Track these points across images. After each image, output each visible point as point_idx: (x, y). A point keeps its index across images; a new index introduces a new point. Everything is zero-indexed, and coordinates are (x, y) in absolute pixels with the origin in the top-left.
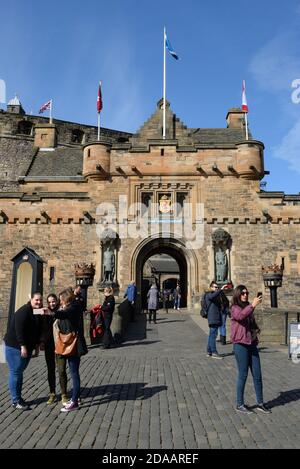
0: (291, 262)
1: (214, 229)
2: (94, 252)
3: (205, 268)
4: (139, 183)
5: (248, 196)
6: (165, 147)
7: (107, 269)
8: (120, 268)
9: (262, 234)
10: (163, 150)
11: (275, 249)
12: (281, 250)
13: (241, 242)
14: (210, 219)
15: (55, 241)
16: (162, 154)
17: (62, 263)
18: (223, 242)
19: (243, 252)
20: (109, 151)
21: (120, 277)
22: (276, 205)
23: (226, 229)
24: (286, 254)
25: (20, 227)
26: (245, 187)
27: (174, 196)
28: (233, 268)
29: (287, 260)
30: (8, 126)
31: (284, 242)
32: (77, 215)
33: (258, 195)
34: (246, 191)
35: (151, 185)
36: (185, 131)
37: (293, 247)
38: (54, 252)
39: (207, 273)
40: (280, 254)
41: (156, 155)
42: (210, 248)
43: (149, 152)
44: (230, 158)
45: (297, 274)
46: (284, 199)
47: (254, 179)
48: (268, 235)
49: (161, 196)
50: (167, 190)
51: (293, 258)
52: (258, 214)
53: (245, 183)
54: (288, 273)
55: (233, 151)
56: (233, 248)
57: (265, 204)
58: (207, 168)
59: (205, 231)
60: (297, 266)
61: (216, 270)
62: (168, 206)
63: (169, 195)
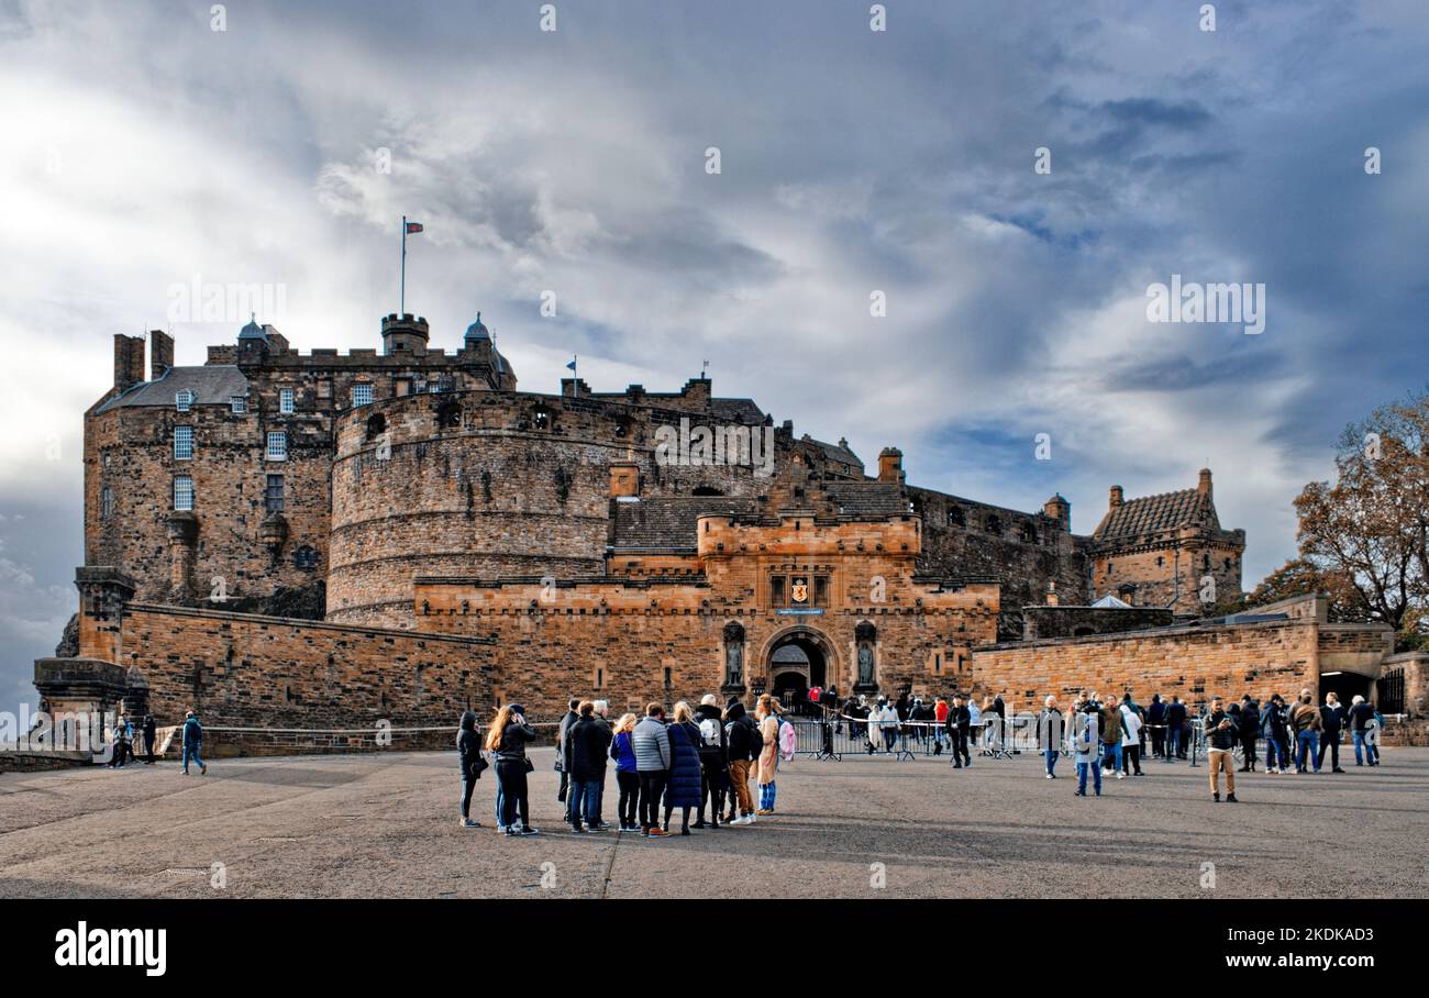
0: (946, 660)
1: (858, 622)
2: (717, 650)
3: (847, 668)
4: (768, 565)
5: (900, 582)
6: (801, 520)
7: (733, 670)
8: (747, 667)
9: (914, 628)
10: (798, 523)
11: (928, 645)
12: (936, 647)
13: (890, 637)
14: (853, 609)
15: (670, 636)
16: (798, 527)
17: (679, 663)
18: (866, 635)
19: (892, 649)
20: (732, 525)
22: (932, 592)
23: (873, 621)
24: (940, 651)
25: (627, 619)
26: (896, 569)
27: (811, 581)
28: (879, 668)
29: (942, 658)
31: (940, 636)
32: (694, 605)
33: (911, 580)
34: (897, 575)
35: (783, 567)
36: (824, 494)
37: (949, 642)
38: (670, 650)
39: (849, 674)
40: (934, 651)
41: (791, 529)
42: (852, 644)
43: (780, 525)
44: (879, 535)
45: (952, 673)
46: (942, 585)
47: (908, 559)
48: (922, 628)
49: (794, 581)
50: (802, 574)
51: (949, 656)
52: (911, 604)
53: (897, 565)
54: (942, 673)
55: (883, 525)
56: (879, 644)
57: (919, 591)
58: (851, 546)
59: (847, 623)
60: (954, 665)
61: (860, 670)
62: (804, 593)
63: (805, 581)
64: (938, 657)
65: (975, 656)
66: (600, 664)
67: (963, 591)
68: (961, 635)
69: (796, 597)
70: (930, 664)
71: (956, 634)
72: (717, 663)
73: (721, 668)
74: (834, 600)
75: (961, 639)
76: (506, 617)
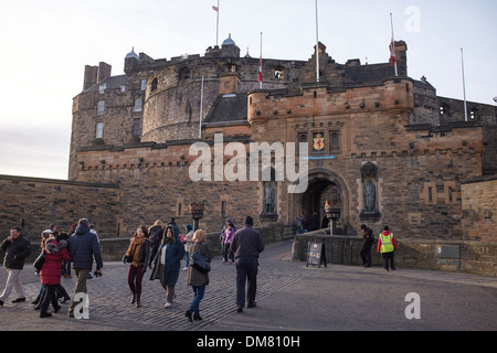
0: (438, 192)
1: (363, 163)
3: (355, 200)
4: (294, 125)
5: (395, 130)
6: (318, 90)
7: (268, 202)
8: (279, 201)
9: (409, 166)
10: (315, 93)
11: (422, 180)
12: (428, 181)
13: (389, 174)
14: (359, 153)
16: (315, 96)
17: (231, 198)
18: (369, 172)
19: (391, 184)
20: (268, 98)
21: (279, 209)
22: (422, 137)
23: (375, 163)
24: (432, 184)
26: (392, 121)
27: (326, 134)
28: (380, 199)
29: (434, 190)
30: (214, 70)
31: (432, 172)
33: (405, 129)
34: (393, 125)
35: (305, 125)
37: (440, 177)
39: (357, 205)
40: (427, 185)
41: (310, 97)
42: (358, 181)
43: (302, 95)
44: (377, 95)
45: (444, 202)
46: (430, 132)
47: (401, 112)
48: (416, 166)
49: (315, 134)
50: (320, 129)
51: (440, 188)
52: (405, 146)
53: (392, 118)
54: (435, 203)
55: (380, 88)
56: (381, 180)
57: (412, 136)
58: (355, 105)
59: (354, 164)
60: (444, 195)
61: (365, 201)
62: (322, 144)
63: (322, 133)
64: (430, 189)
65: (463, 187)
66: (180, 200)
67: (449, 134)
68: (450, 170)
69: (316, 147)
70: (424, 195)
71: (446, 170)
72: (258, 197)
73: (260, 201)
74: (344, 147)
75: (450, 174)
76: (126, 170)
